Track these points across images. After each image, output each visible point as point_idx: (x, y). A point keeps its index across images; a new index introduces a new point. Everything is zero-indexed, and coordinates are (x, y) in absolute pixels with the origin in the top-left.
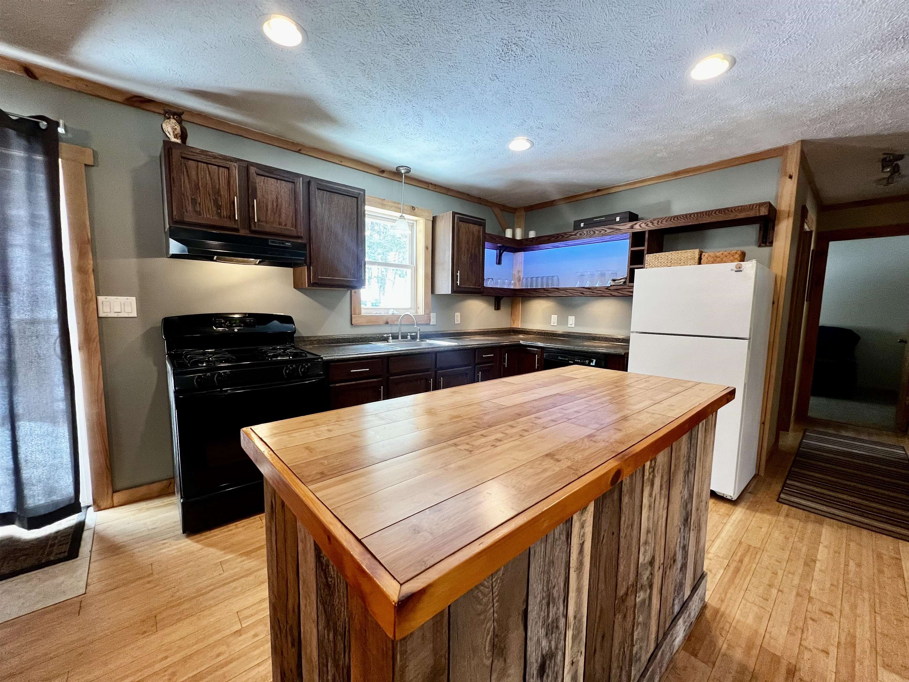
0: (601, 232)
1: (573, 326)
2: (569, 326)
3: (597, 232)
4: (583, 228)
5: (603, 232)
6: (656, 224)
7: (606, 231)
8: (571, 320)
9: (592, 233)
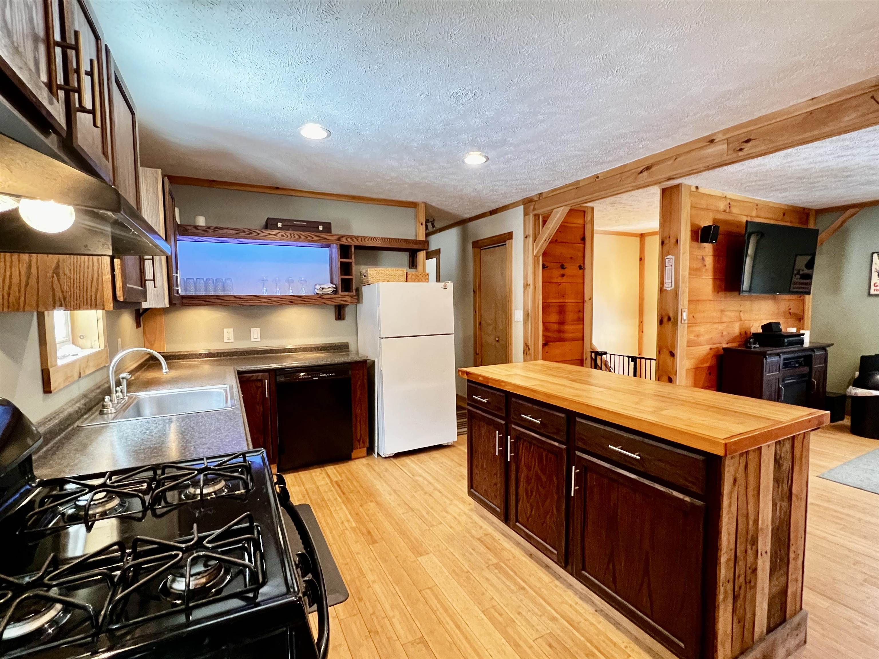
0: (307, 238)
1: (259, 340)
2: (253, 340)
3: (303, 237)
4: (279, 229)
5: (309, 238)
6: (360, 241)
7: (313, 238)
8: (255, 333)
9: (297, 237)
